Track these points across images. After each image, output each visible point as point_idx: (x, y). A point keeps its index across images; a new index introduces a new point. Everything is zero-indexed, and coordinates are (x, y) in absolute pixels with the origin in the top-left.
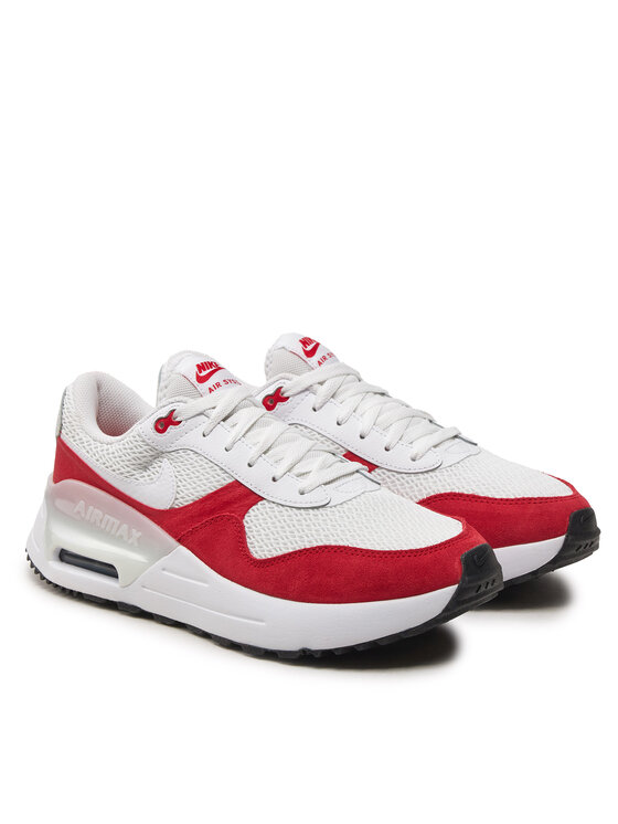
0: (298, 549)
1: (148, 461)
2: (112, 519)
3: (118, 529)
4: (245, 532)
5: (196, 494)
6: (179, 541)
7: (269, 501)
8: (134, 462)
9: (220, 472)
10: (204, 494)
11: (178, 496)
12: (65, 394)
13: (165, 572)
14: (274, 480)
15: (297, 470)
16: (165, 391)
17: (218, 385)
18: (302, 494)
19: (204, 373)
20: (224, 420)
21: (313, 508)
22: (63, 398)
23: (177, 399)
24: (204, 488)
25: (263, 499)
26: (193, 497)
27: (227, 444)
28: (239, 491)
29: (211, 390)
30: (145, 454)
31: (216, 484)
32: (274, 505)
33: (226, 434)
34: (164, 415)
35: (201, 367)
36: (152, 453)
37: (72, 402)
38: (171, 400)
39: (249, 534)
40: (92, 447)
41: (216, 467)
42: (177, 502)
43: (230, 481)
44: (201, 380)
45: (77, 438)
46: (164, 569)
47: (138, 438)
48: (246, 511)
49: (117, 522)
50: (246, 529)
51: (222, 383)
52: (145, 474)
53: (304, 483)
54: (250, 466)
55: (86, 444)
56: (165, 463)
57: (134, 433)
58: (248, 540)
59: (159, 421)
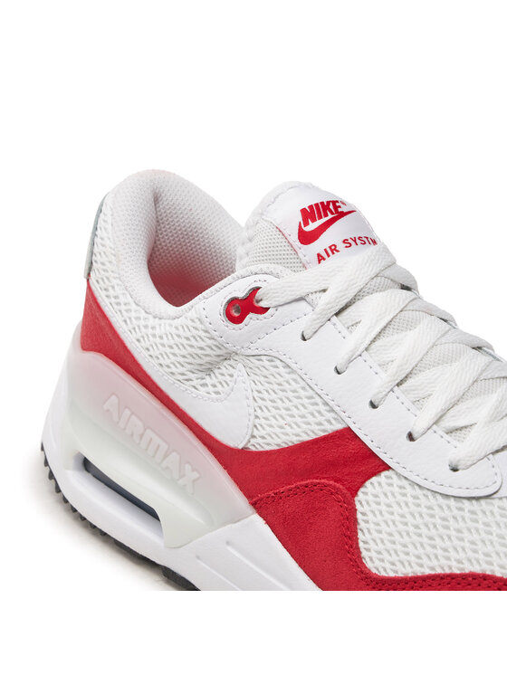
0: (439, 571)
1: (214, 362)
2: (157, 440)
3: (166, 456)
4: (355, 521)
5: (285, 438)
6: (254, 504)
7: (397, 473)
8: (190, 360)
9: (322, 408)
10: (296, 440)
11: (256, 433)
12: (100, 211)
13: (230, 549)
14: (411, 437)
15: (449, 422)
16: (249, 245)
17: (333, 249)
18: (455, 470)
19: (312, 226)
20: (337, 314)
21: (470, 499)
22: (98, 216)
23: (264, 267)
24: (297, 430)
25: (387, 468)
26: (279, 441)
27: (339, 360)
28: (352, 446)
29: (320, 258)
30: (209, 351)
31: (316, 428)
32: (405, 483)
33: (340, 341)
34: (241, 294)
35: (308, 214)
36: (219, 352)
37: (109, 227)
38: (254, 268)
39: (362, 525)
40: (133, 314)
41: (318, 400)
42: (253, 441)
43: (339, 427)
44: (306, 238)
45: (111, 292)
46: (228, 543)
47: (198, 324)
48: (362, 484)
49: (164, 446)
50: (359, 516)
51: (341, 246)
52: (208, 380)
53: (461, 449)
54: (373, 406)
55: (123, 308)
56: (239, 371)
57: (192, 314)
58: (360, 535)
59: (232, 302)
